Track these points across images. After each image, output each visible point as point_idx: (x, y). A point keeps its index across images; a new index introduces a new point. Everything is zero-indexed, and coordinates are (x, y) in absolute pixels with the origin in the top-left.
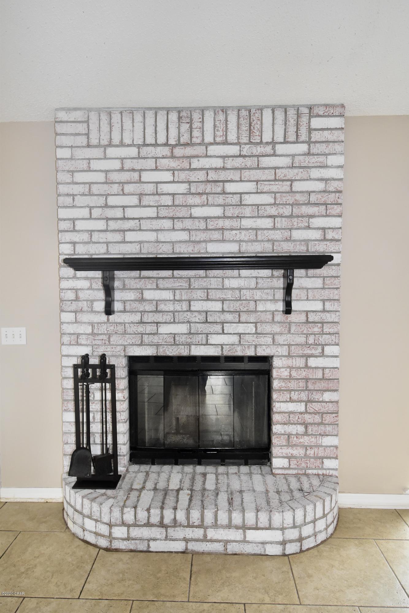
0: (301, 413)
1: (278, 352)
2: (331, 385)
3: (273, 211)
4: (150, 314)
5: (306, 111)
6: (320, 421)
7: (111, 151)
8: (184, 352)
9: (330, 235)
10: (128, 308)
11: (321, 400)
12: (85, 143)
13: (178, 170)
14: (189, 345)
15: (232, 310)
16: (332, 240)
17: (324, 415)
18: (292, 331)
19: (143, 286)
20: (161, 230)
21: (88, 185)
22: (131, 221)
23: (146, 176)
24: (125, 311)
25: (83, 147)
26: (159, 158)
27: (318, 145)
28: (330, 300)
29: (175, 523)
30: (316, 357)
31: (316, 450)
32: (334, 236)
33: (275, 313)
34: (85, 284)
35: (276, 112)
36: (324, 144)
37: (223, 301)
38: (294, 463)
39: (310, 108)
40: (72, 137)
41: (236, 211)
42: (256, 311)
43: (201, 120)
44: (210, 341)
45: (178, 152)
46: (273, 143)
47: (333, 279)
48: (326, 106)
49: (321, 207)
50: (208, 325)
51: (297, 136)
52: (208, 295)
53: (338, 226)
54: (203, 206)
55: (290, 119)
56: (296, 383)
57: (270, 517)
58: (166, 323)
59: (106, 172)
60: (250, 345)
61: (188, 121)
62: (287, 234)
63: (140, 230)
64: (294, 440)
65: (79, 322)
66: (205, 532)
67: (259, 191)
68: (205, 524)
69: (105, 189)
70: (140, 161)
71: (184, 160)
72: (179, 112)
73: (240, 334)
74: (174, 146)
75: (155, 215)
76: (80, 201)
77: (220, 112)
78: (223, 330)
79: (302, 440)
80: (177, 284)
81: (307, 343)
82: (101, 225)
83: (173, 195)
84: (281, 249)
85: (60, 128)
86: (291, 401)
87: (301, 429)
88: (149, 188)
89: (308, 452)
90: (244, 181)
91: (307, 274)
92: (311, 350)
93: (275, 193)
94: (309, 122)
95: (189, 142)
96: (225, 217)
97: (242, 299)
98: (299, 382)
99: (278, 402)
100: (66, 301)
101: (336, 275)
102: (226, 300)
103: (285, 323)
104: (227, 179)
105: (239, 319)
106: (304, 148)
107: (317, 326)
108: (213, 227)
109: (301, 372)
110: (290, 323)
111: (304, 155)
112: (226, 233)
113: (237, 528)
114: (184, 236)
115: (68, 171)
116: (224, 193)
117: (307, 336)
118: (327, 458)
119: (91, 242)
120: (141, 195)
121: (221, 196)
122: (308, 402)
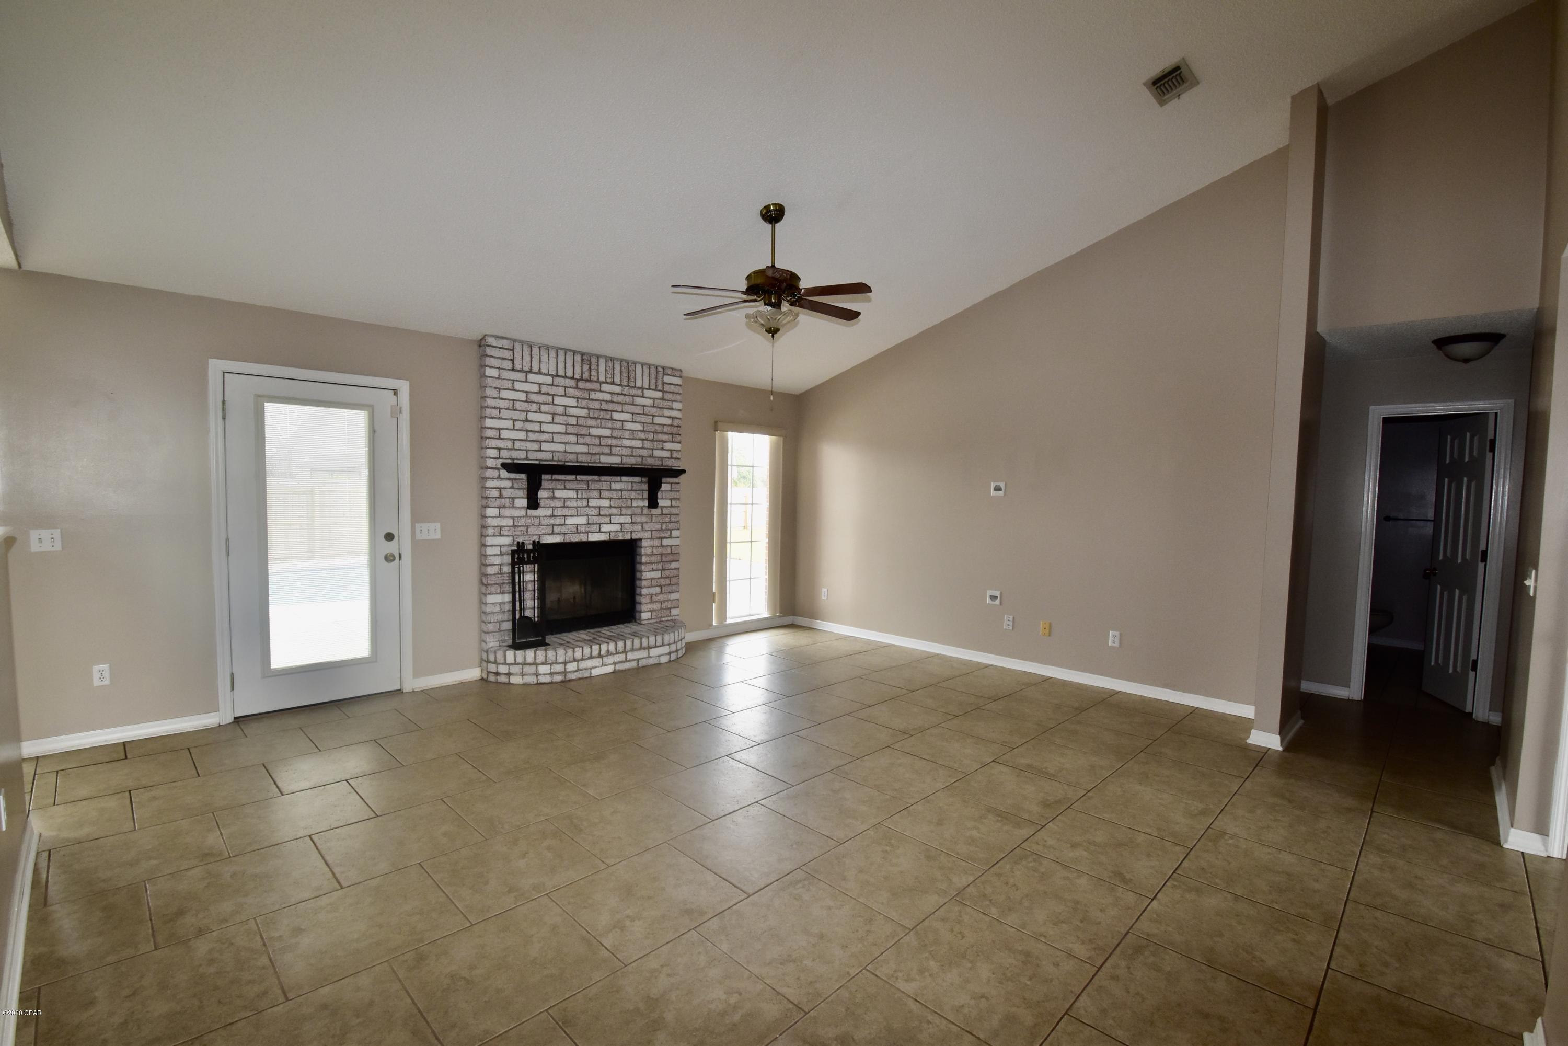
0: (659, 578)
1: (644, 536)
2: (675, 557)
3: (642, 436)
4: (560, 509)
5: (661, 370)
6: (670, 583)
7: (531, 377)
8: (583, 538)
9: (675, 455)
10: (551, 504)
11: (670, 568)
12: (510, 367)
13: (581, 398)
14: (587, 533)
15: (617, 506)
16: (675, 459)
17: (672, 579)
18: (653, 521)
19: (554, 487)
20: (568, 443)
21: (512, 402)
22: (546, 434)
23: (558, 400)
24: (548, 507)
25: (508, 369)
26: (568, 387)
27: (668, 394)
28: (675, 499)
29: (608, 653)
30: (667, 538)
31: (668, 603)
33: (643, 508)
34: (513, 484)
35: (644, 367)
36: (671, 394)
37: (610, 499)
38: (654, 613)
39: (664, 368)
40: (500, 360)
41: (619, 433)
43: (597, 364)
44: (602, 530)
45: (582, 385)
46: (642, 388)
47: (676, 485)
48: (673, 369)
49: (669, 435)
50: (600, 517)
51: (656, 385)
52: (600, 494)
53: (679, 449)
54: (598, 427)
55: (652, 374)
56: (654, 557)
58: (571, 516)
59: (527, 393)
60: (627, 531)
61: (588, 363)
62: (650, 452)
63: (553, 442)
64: (654, 598)
65: (502, 516)
66: (626, 655)
67: (634, 420)
69: (525, 406)
71: (585, 392)
72: (582, 355)
73: (621, 524)
74: (578, 380)
75: (564, 431)
76: (505, 414)
77: (610, 360)
78: (610, 521)
79: (659, 598)
80: (579, 486)
81: (662, 529)
82: (522, 435)
83: (578, 417)
84: (647, 463)
85: (490, 351)
86: (653, 570)
87: (658, 590)
88: (560, 410)
89: (663, 606)
90: (624, 412)
92: (664, 534)
93: (644, 423)
94: (663, 378)
95: (589, 379)
96: (612, 437)
97: (623, 498)
98: (656, 557)
99: (645, 572)
100: (491, 498)
101: (678, 482)
102: (613, 499)
103: (650, 515)
104: (613, 410)
105: (621, 512)
106: (660, 394)
108: (604, 443)
109: (659, 549)
110: (652, 515)
111: (660, 399)
112: (613, 449)
113: (645, 649)
114: (584, 449)
115: (495, 388)
116: (612, 419)
117: (662, 524)
118: (673, 608)
119: (513, 449)
120: (554, 415)
121: (610, 422)
122: (663, 570)
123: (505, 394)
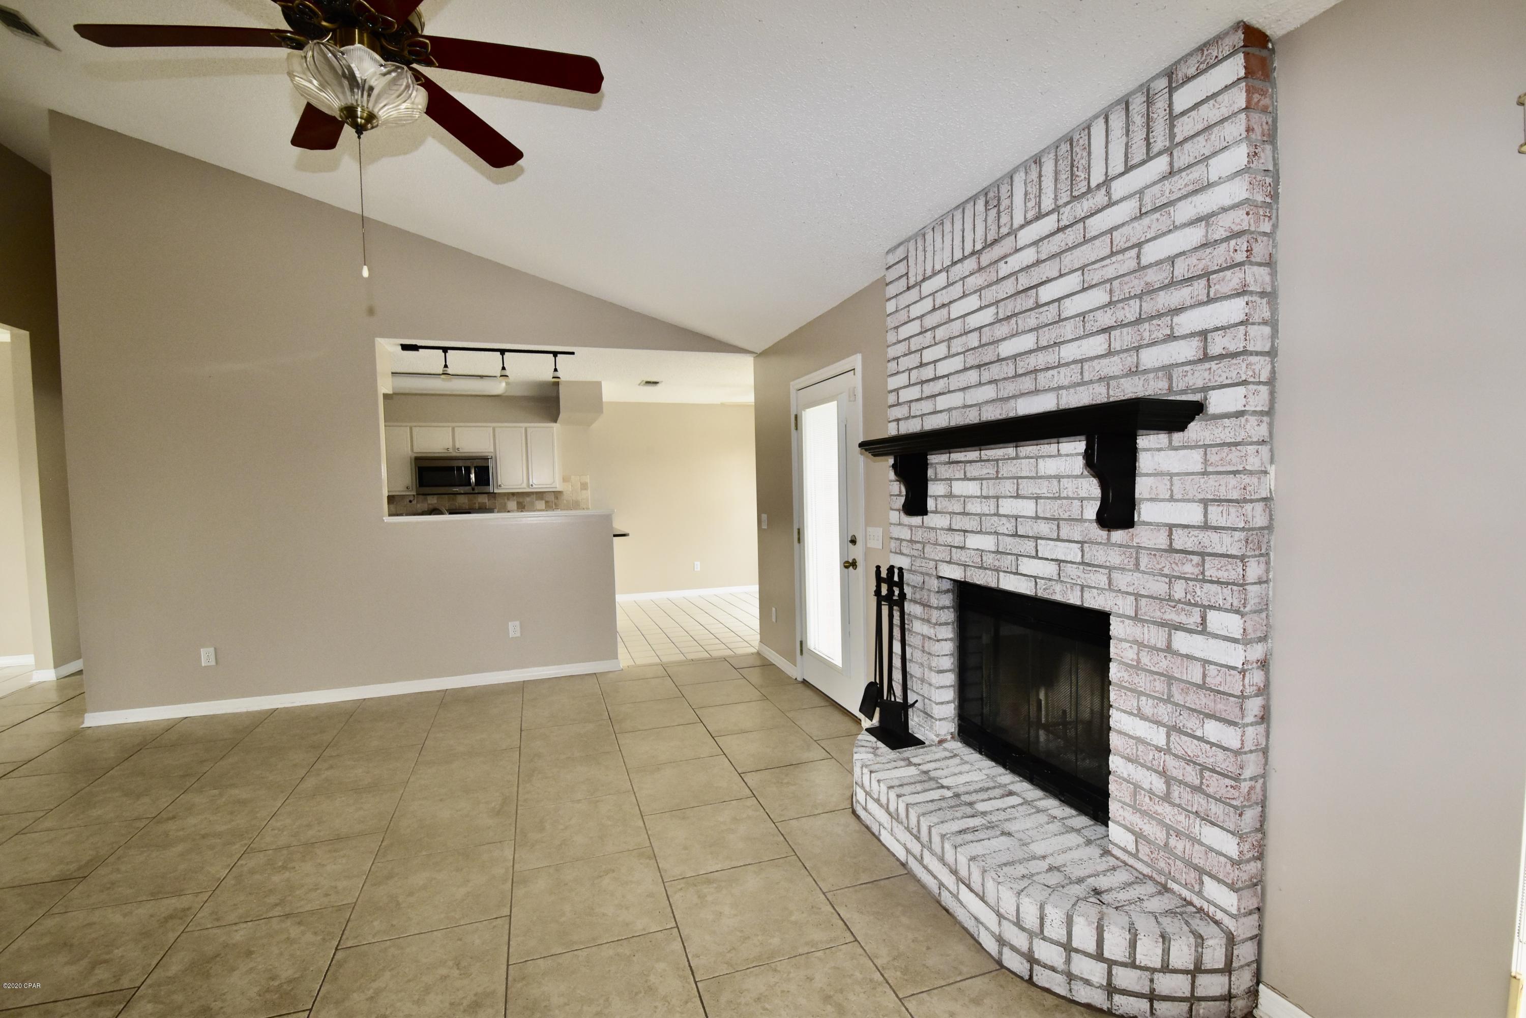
0: (1159, 749)
1: (1117, 607)
2: (1222, 707)
3: (1106, 319)
4: (958, 517)
5: (1163, 83)
6: (1197, 782)
7: (925, 288)
8: (992, 581)
9: (1218, 344)
11: (1199, 734)
12: (906, 286)
13: (985, 288)
14: (998, 571)
15: (1048, 516)
16: (1221, 357)
17: (1207, 774)
18: (1142, 567)
19: (952, 475)
20: (968, 387)
21: (908, 341)
22: (941, 381)
23: (955, 310)
24: (934, 511)
25: (905, 291)
26: (967, 277)
27: (1188, 145)
28: (1219, 501)
30: (1190, 631)
31: (1188, 845)
32: (1227, 345)
35: (1112, 117)
36: (1201, 138)
37: (1037, 499)
38: (1144, 849)
39: (1173, 71)
40: (897, 283)
41: (1053, 334)
42: (1082, 520)
43: (1009, 193)
44: (1021, 569)
45: (985, 258)
46: (1107, 182)
47: (1226, 449)
48: (1204, 47)
49: (1195, 283)
50: (1018, 539)
51: (1148, 145)
52: (1018, 489)
53: (1236, 318)
54: (1012, 336)
55: (1136, 117)
56: (1148, 679)
57: (984, 880)
58: (973, 532)
59: (922, 317)
60: (1074, 584)
61: (996, 202)
62: (1130, 360)
63: (948, 392)
65: (901, 524)
66: (922, 850)
67: (1086, 285)
68: (921, 838)
69: (920, 341)
70: (949, 289)
71: (991, 269)
72: (986, 195)
73: (1059, 562)
74: (981, 252)
75: (962, 366)
76: (902, 364)
77: (1033, 166)
78: (1037, 551)
79: (1159, 809)
80: (984, 472)
81: (1170, 599)
82: (917, 392)
83: (980, 329)
84: (1122, 394)
85: (890, 275)
86: (1140, 715)
87: (1159, 785)
88: (958, 327)
89: (1172, 842)
90: (1065, 274)
91: (1171, 441)
92: (1179, 614)
93: (1112, 280)
94: (1170, 104)
95: (997, 237)
96: (1038, 349)
97: (1062, 496)
98: (1155, 680)
99: (1117, 709)
101: (1233, 440)
102: (1041, 498)
103: (1128, 547)
104: (1041, 281)
105: (1058, 533)
106: (1160, 165)
107: (1191, 560)
108: (1024, 369)
109: (1159, 658)
110: (1139, 548)
111: (1162, 179)
112: (1040, 377)
113: (950, 869)
114: (991, 392)
115: (894, 328)
116: (1037, 306)
117: (1170, 581)
118: (1211, 876)
120: (949, 340)
121: (1034, 313)
122: (1173, 729)
123: (902, 333)
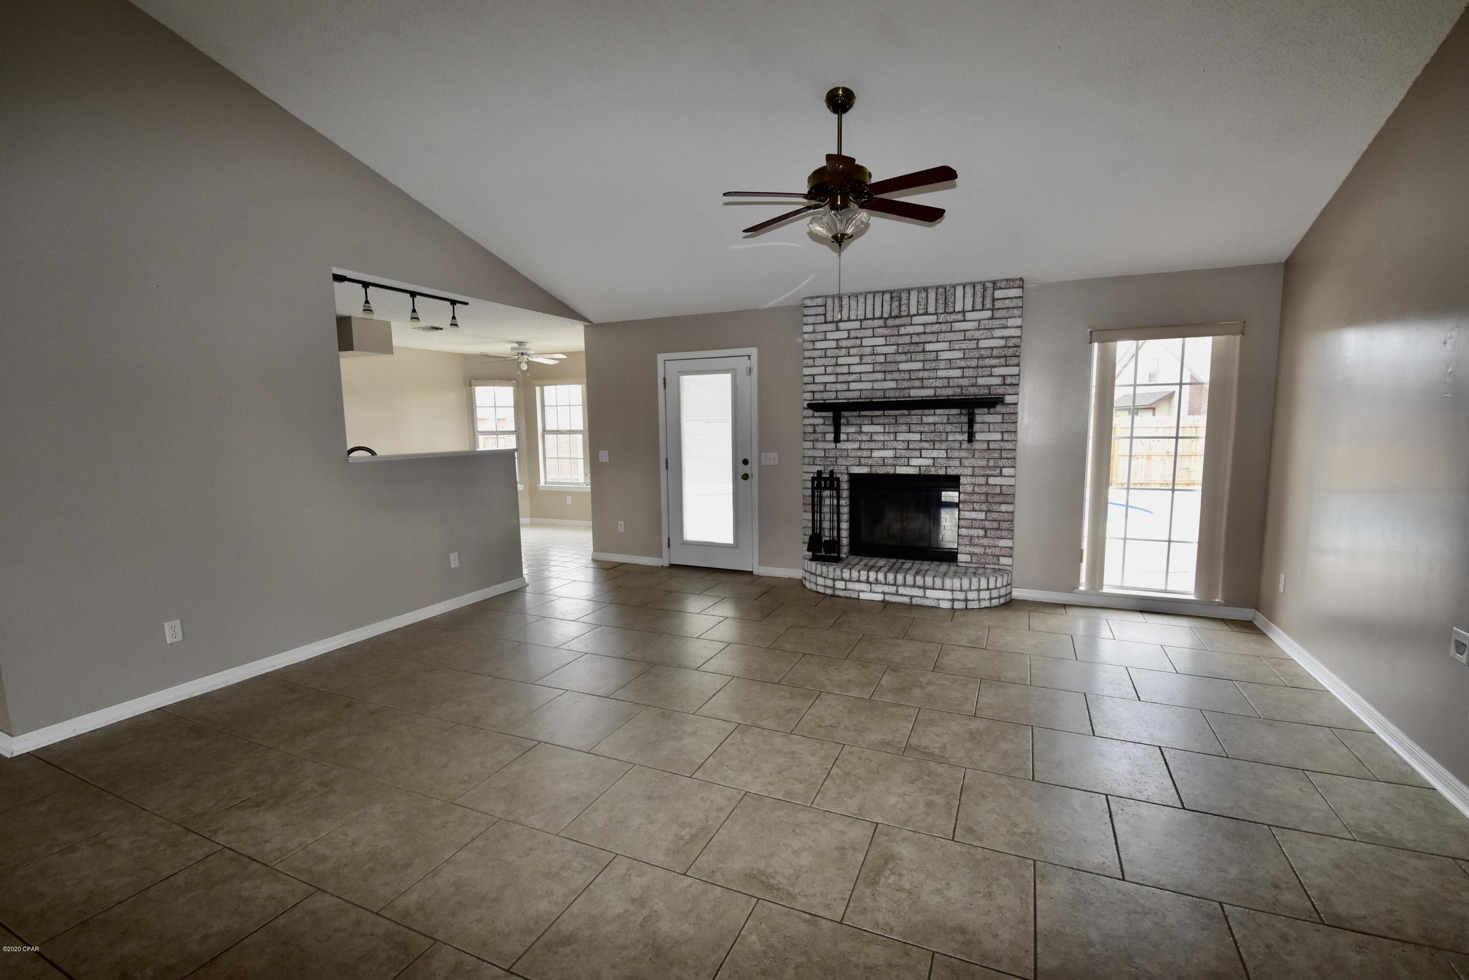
1: (964, 472)
2: (1007, 499)
3: (962, 364)
4: (866, 443)
5: (991, 285)
6: (997, 527)
7: (841, 325)
8: (890, 470)
9: (1009, 380)
10: (850, 438)
11: (999, 510)
12: (823, 321)
13: (889, 336)
14: (895, 466)
15: (928, 440)
16: (1010, 385)
17: (1001, 523)
18: (976, 456)
19: (861, 423)
20: (876, 381)
21: (824, 350)
22: (854, 375)
23: (866, 342)
24: (848, 440)
25: (822, 323)
26: (876, 328)
27: (1000, 311)
28: (1008, 432)
29: (877, 582)
30: (996, 476)
31: (994, 549)
32: (1011, 381)
33: (961, 442)
34: (821, 421)
35: (967, 288)
36: (1005, 310)
37: (921, 433)
38: (975, 559)
39: (994, 283)
40: (814, 317)
41: (933, 365)
42: (947, 441)
43: (908, 298)
44: (911, 463)
45: (890, 322)
46: (964, 312)
47: (1011, 415)
48: (1007, 280)
49: (1001, 359)
50: (909, 451)
51: (983, 305)
52: (910, 429)
53: (1016, 373)
54: (908, 361)
55: (978, 292)
56: (978, 496)
57: (943, 581)
58: (878, 449)
59: (837, 340)
60: (942, 466)
61: (898, 299)
62: (973, 381)
63: (860, 381)
64: (976, 541)
65: (815, 449)
66: (897, 588)
67: (951, 349)
68: (897, 583)
69: (836, 352)
70: (862, 331)
71: (894, 329)
72: (891, 293)
73: (934, 458)
74: (887, 319)
75: (871, 370)
76: (819, 362)
77: (923, 291)
78: (921, 455)
79: (982, 541)
80: (886, 421)
81: (988, 466)
82: (832, 378)
83: (885, 354)
84: (968, 393)
85: (807, 311)
86: (974, 510)
87: (981, 533)
88: (868, 351)
89: (987, 551)
90: (940, 342)
91: (989, 412)
92: (991, 471)
93: (964, 350)
94: (993, 294)
95: (899, 315)
96: (924, 370)
97: (936, 431)
98: (981, 496)
99: (963, 511)
100: (807, 433)
101: (1013, 412)
102: (924, 432)
103: (970, 450)
104: (926, 341)
105: (934, 447)
106: (988, 314)
107: (997, 452)
108: (915, 377)
109: (983, 488)
110: (974, 450)
111: (989, 319)
112: (925, 382)
113: (919, 587)
114: (892, 385)
115: (811, 341)
116: (924, 351)
117: (988, 460)
118: (1002, 556)
119: (825, 391)
120: (861, 356)
121: (921, 354)
122: (988, 511)
123: (818, 345)
